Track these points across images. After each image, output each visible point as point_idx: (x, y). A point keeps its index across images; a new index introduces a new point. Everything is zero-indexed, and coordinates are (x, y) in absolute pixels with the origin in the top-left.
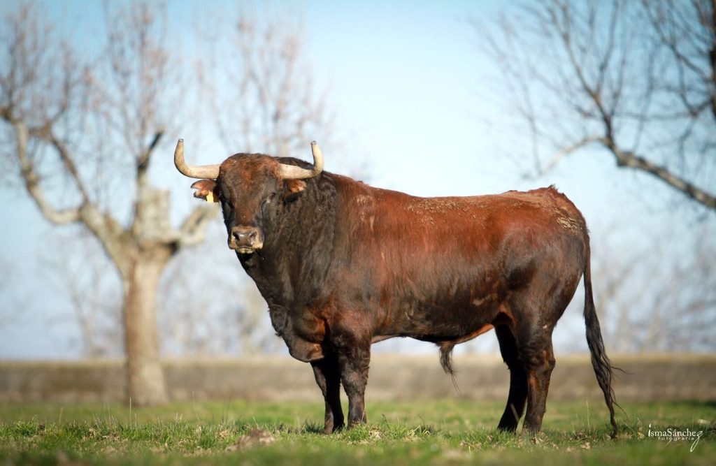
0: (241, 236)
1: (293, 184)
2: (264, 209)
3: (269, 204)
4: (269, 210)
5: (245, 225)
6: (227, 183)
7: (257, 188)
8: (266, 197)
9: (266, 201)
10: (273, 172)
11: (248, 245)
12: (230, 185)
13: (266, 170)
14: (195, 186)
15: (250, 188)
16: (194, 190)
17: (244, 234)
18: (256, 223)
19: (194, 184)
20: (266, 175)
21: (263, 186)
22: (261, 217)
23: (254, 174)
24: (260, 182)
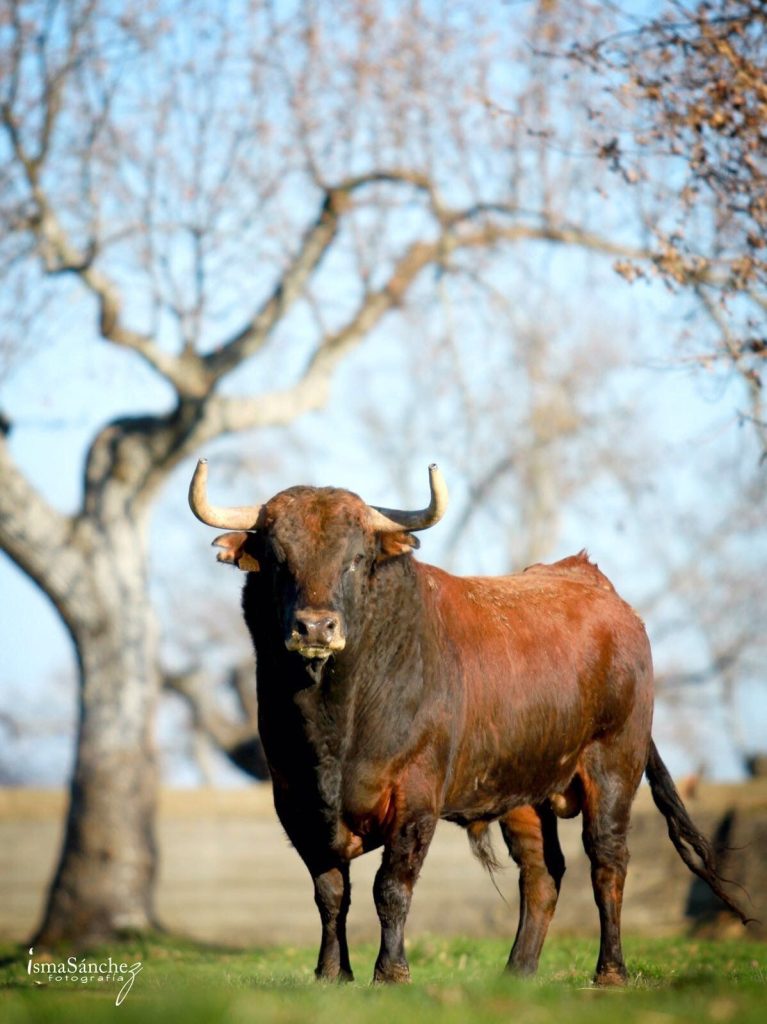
0: (311, 626)
1: (389, 540)
2: (345, 581)
3: (354, 573)
4: (351, 585)
5: (317, 606)
6: (280, 537)
7: (333, 544)
8: (350, 560)
9: (347, 569)
10: (359, 519)
11: (322, 643)
12: (285, 540)
13: (347, 516)
14: (220, 543)
15: (322, 544)
16: (216, 550)
17: (315, 623)
18: (335, 605)
19: (217, 540)
20: (349, 524)
21: (345, 541)
22: (341, 595)
23: (326, 521)
24: (338, 535)
